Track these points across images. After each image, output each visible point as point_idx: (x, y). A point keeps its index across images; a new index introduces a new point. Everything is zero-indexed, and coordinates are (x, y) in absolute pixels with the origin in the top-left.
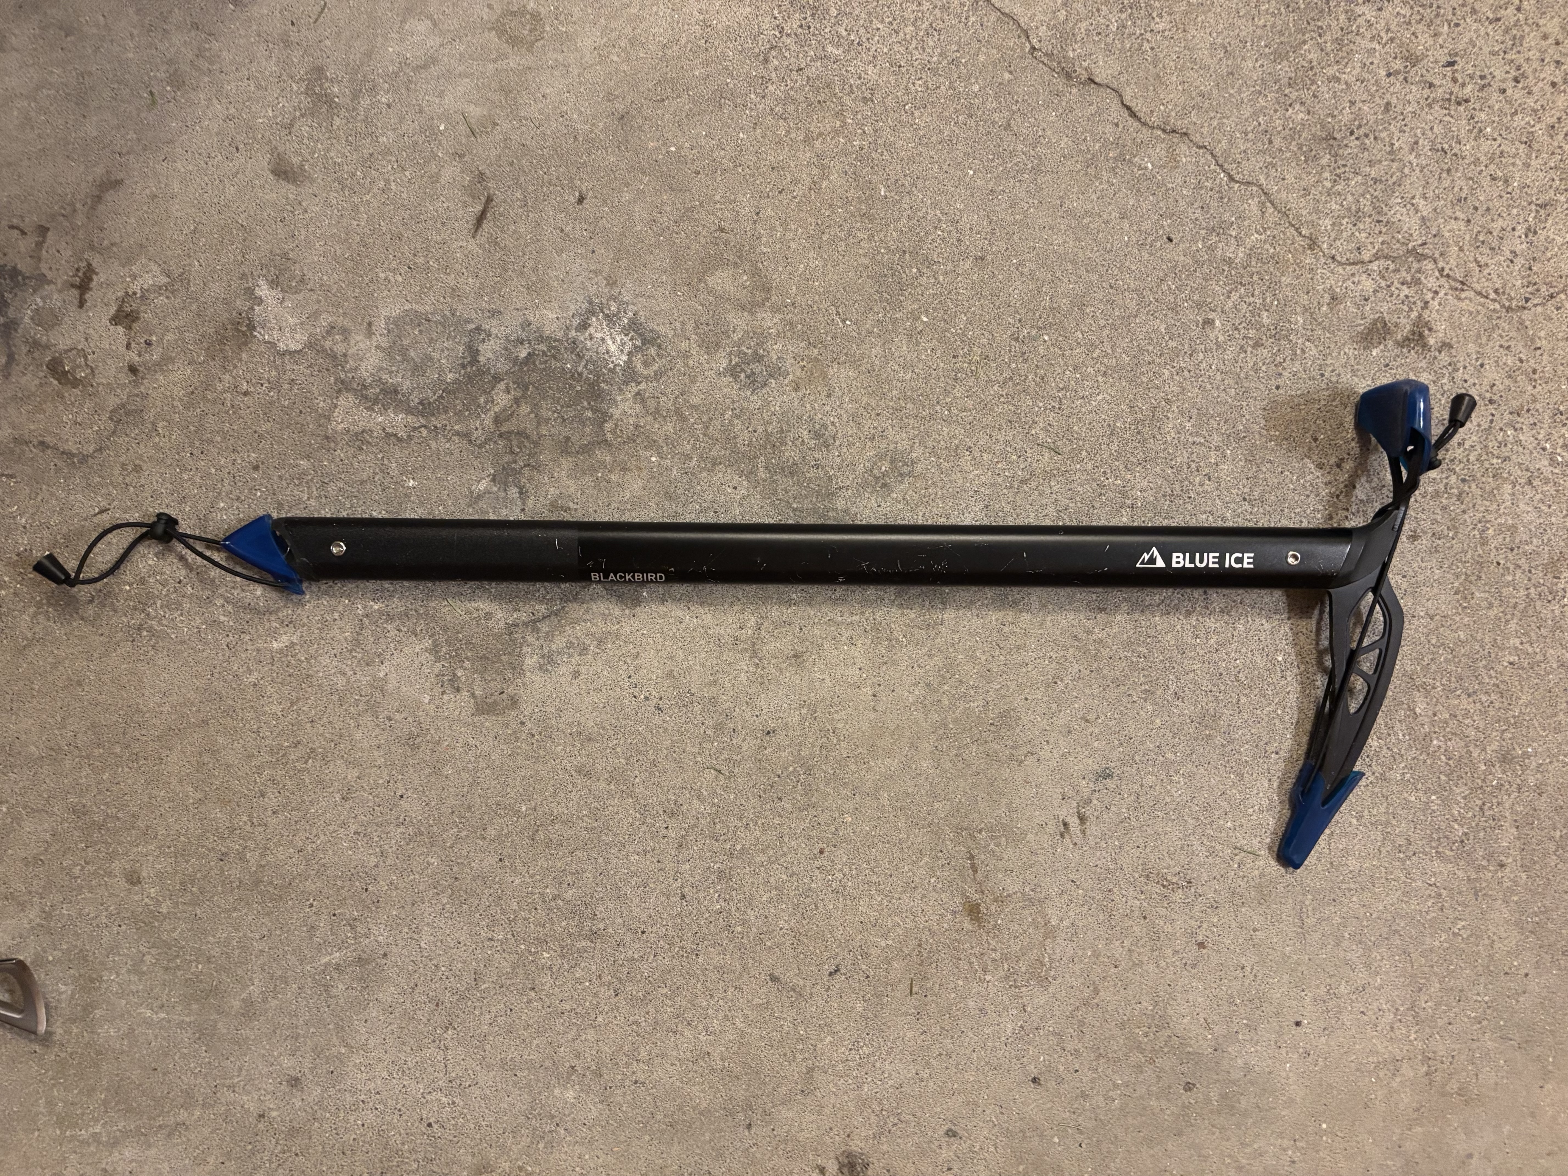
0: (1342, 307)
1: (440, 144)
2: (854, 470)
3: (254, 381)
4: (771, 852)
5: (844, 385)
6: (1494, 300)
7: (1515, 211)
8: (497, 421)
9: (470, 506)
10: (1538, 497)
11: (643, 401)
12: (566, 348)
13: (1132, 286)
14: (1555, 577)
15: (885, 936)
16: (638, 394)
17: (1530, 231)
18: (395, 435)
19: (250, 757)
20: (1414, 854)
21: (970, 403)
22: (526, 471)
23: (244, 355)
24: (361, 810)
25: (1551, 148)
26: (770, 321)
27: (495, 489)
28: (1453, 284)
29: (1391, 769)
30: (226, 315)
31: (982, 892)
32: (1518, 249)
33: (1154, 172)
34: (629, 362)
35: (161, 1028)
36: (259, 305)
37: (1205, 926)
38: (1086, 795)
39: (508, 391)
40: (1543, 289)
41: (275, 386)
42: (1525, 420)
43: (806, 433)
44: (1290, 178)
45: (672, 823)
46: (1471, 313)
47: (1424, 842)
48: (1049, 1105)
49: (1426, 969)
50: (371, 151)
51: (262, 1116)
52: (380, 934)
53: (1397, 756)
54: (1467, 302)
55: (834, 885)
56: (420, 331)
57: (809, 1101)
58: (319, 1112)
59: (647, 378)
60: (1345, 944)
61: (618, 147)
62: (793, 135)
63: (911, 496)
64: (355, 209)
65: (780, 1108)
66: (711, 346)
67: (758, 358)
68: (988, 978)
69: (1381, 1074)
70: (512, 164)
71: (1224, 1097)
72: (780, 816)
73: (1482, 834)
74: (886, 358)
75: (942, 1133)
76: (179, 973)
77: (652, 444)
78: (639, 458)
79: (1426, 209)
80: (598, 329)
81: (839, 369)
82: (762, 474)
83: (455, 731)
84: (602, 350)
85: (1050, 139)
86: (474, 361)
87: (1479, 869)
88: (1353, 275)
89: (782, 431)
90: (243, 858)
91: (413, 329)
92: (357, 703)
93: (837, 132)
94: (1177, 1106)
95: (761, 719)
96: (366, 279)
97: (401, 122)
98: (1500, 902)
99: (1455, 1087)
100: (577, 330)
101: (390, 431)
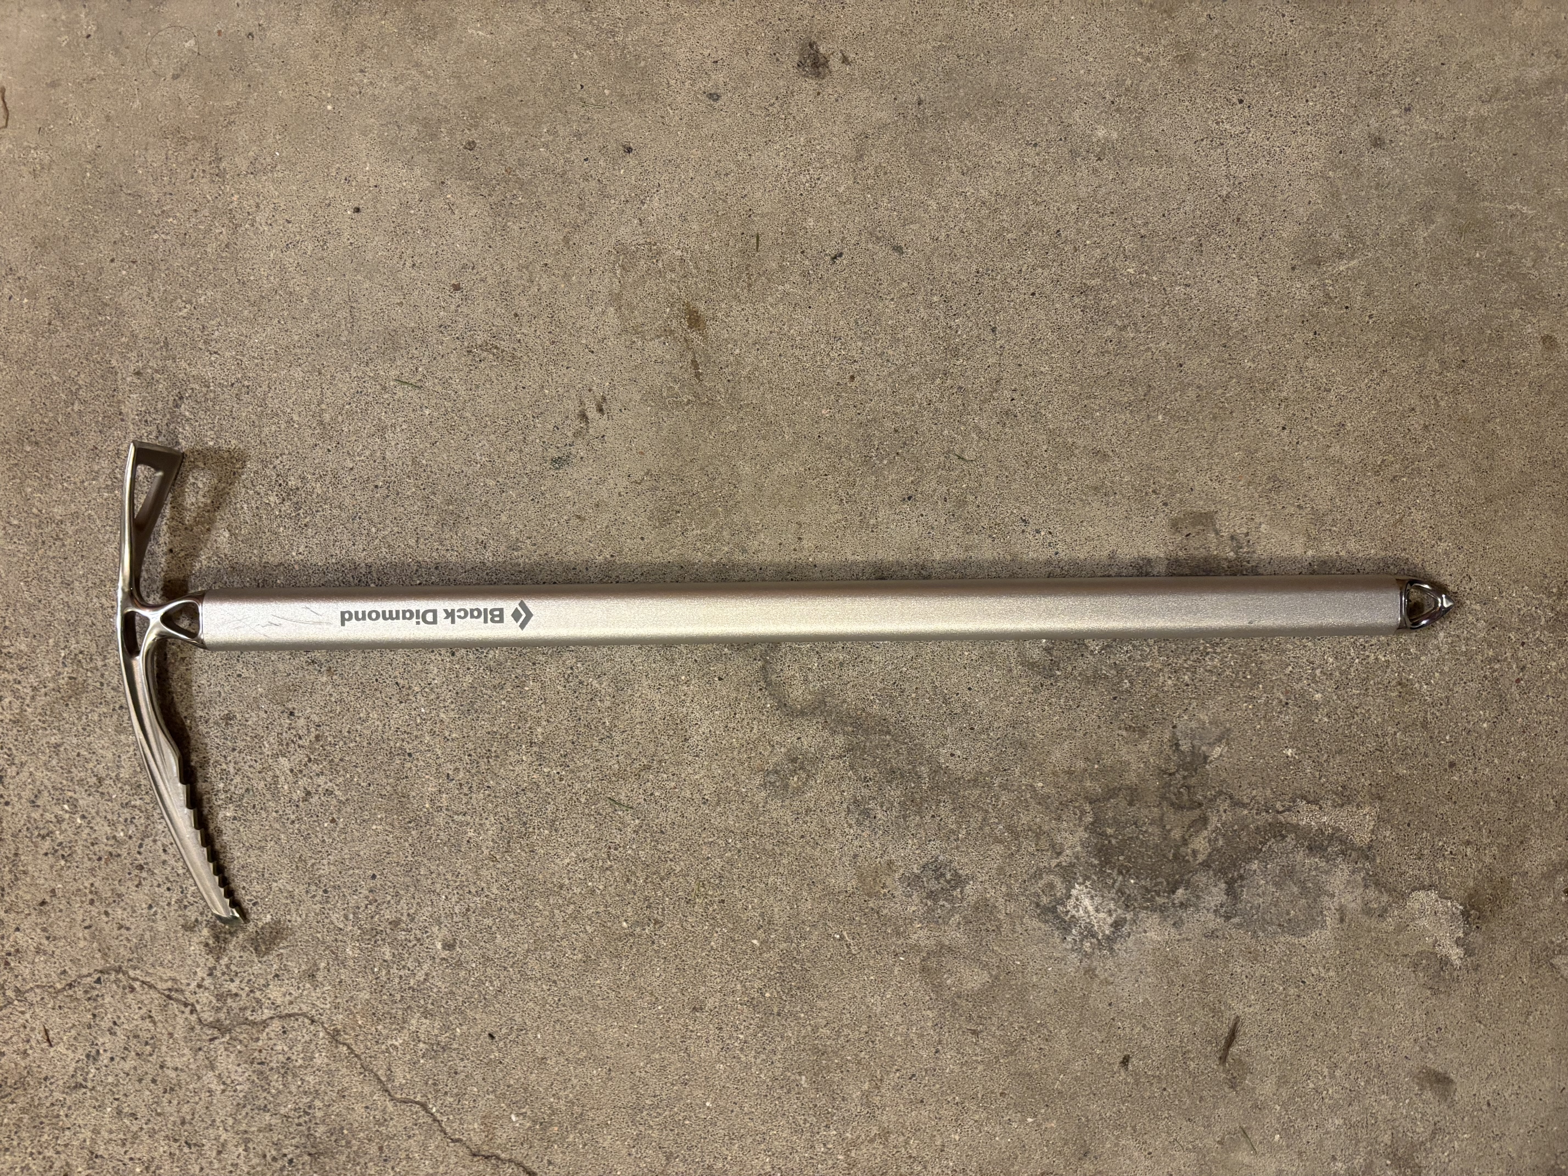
0: (304, 967)
1: (1278, 1119)
2: (826, 776)
3: (1460, 857)
4: (905, 377)
5: (840, 868)
6: (136, 979)
7: (110, 1079)
8: (1204, 821)
9: (1229, 730)
10: (91, 765)
11: (1053, 846)
12: (1136, 900)
13: (532, 984)
14: (75, 679)
15: (786, 294)
16: (1059, 854)
17: (93, 1057)
18: (1308, 802)
19: (1440, 467)
20: (232, 385)
21: (705, 851)
22: (1172, 768)
23: (1472, 884)
24: (1324, 413)
25: (68, 1152)
26: (920, 935)
27: (1204, 748)
28: (181, 997)
29: (256, 472)
30: (1492, 926)
31: (686, 340)
32: (107, 1038)
33: (509, 1110)
34: (1070, 888)
35: (1512, 195)
36: (1459, 938)
37: (453, 307)
38: (579, 441)
39: (1195, 853)
40: (80, 994)
41: (1438, 853)
42: (103, 848)
43: (879, 816)
44: (359, 1108)
45: (1007, 405)
46: (161, 964)
47: (222, 398)
48: (615, 125)
49: (221, 266)
50: (1350, 1109)
51: (1408, 110)
52: (1300, 290)
53: (250, 485)
54: (165, 977)
55: (839, 344)
56: (1288, 913)
57: (860, 128)
58: (1351, 114)
59: (1050, 871)
60: (307, 291)
61: (1088, 1121)
62: (901, 1139)
63: (765, 749)
64: (1365, 1045)
65: (889, 121)
66: (984, 907)
67: (932, 895)
68: (679, 253)
69: (269, 160)
70: (1201, 1099)
71: (434, 136)
72: (896, 414)
73: (160, 406)
74: (796, 899)
75: (724, 98)
76: (1498, 249)
77: (1043, 800)
78: (1056, 785)
79: (209, 1077)
80: (1103, 922)
81: (846, 886)
82: (924, 770)
83: (1233, 496)
84: (1098, 900)
85: (623, 1144)
86: (1230, 884)
87: (163, 370)
88: (291, 1003)
89: (905, 817)
90: (1442, 362)
91: (1296, 916)
92: (1334, 522)
93: (854, 1144)
94: (483, 127)
95: (917, 512)
96: (1348, 968)
97: (1321, 1140)
98: (141, 336)
99: (189, 147)
100: (1125, 919)
101: (1314, 807)
